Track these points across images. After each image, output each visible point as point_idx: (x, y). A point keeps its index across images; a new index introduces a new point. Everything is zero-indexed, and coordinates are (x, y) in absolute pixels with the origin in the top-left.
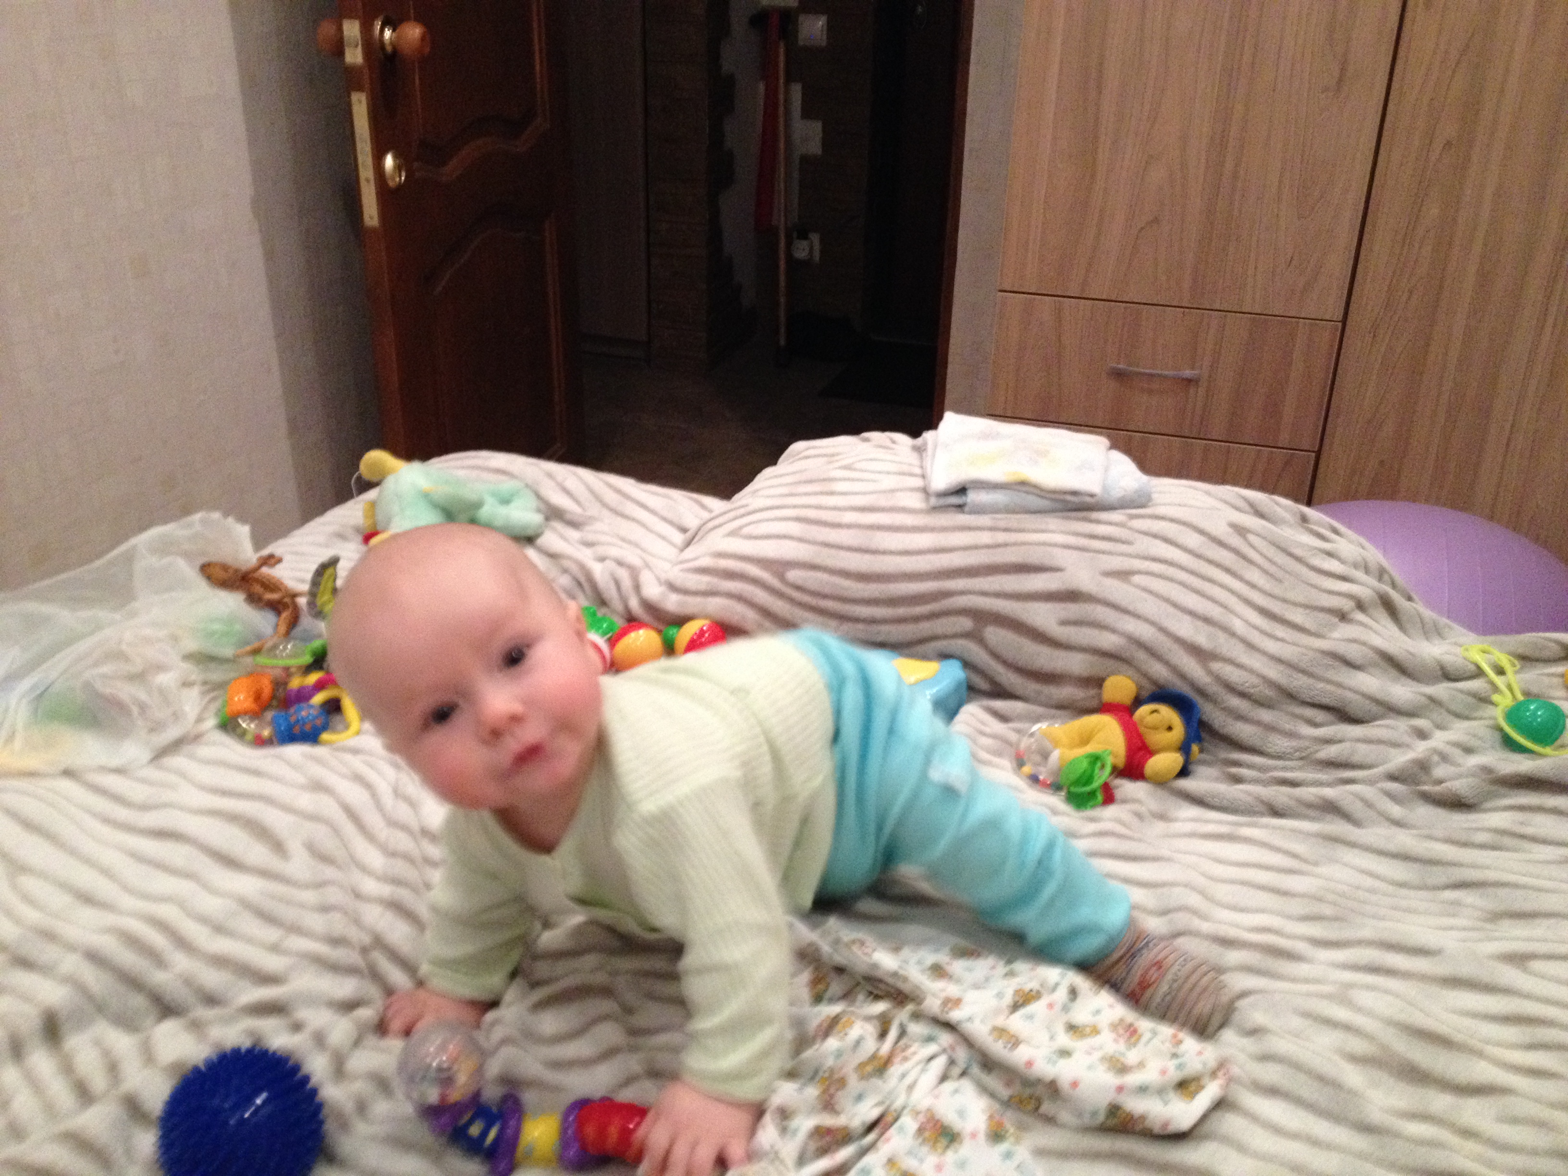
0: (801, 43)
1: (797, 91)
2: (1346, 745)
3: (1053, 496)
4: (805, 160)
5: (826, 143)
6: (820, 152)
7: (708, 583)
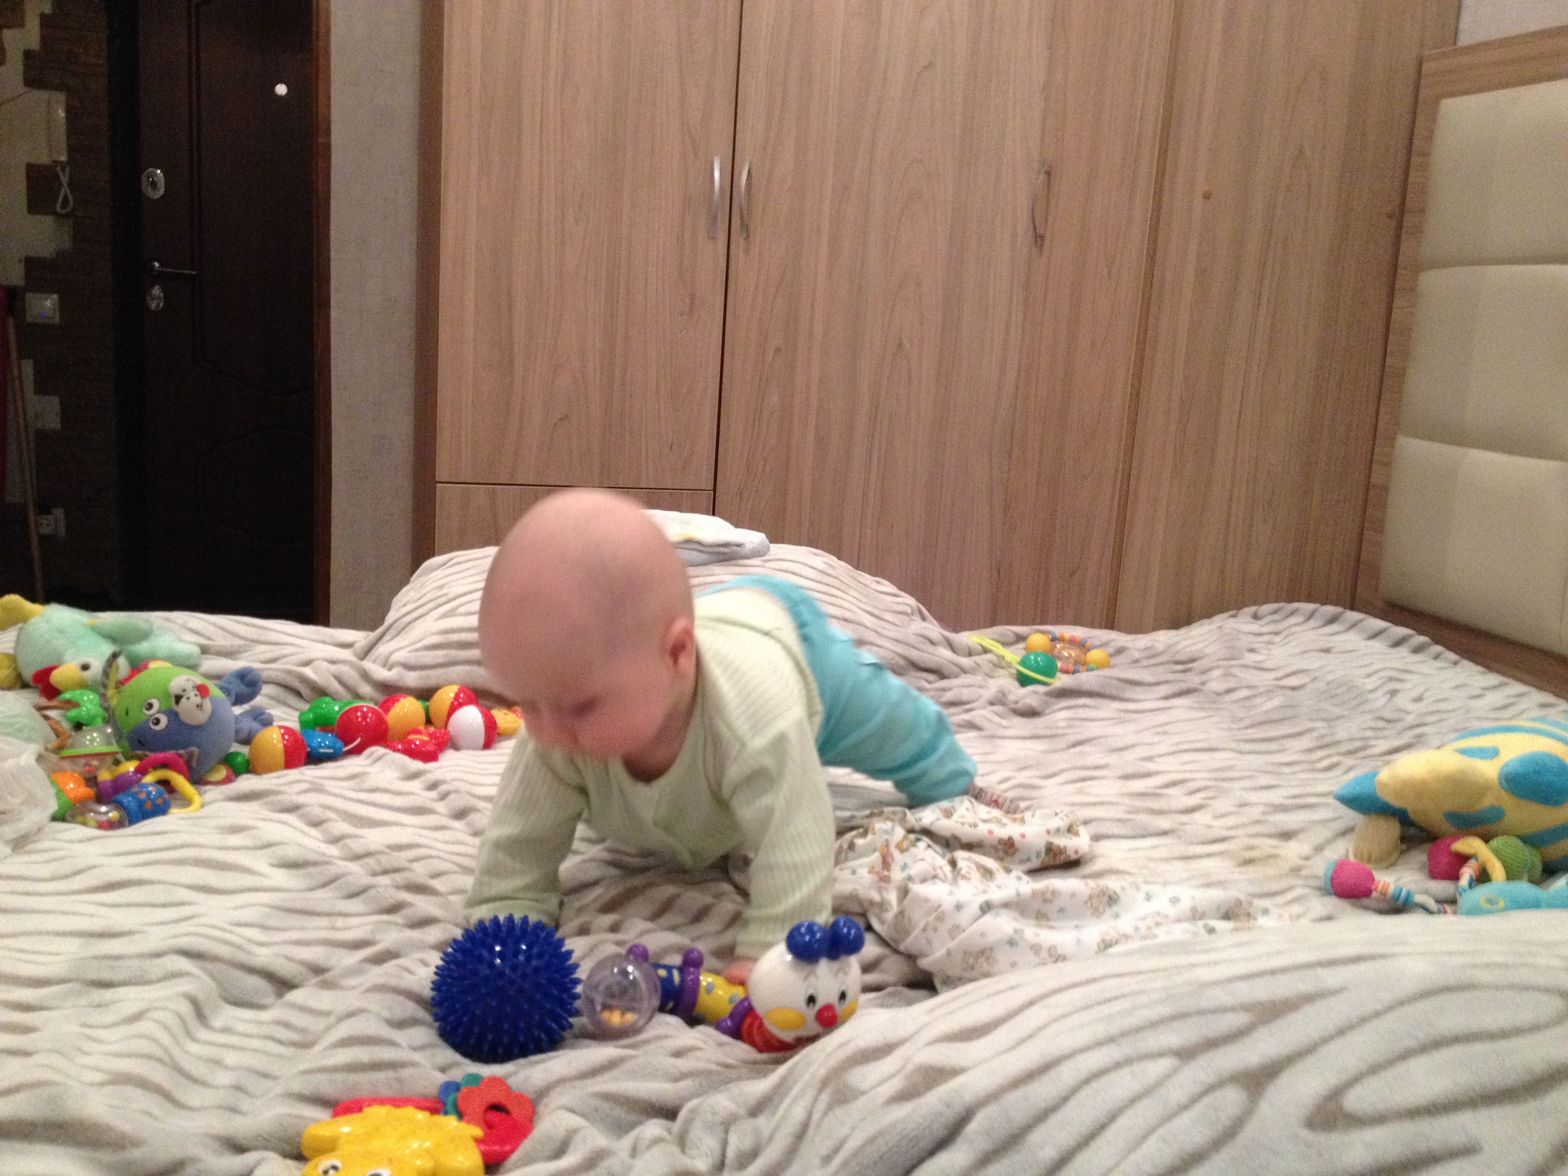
0: (29, 319)
1: (28, 368)
2: (956, 690)
3: (710, 550)
4: (42, 435)
5: (65, 417)
6: (59, 427)
7: (444, 656)
